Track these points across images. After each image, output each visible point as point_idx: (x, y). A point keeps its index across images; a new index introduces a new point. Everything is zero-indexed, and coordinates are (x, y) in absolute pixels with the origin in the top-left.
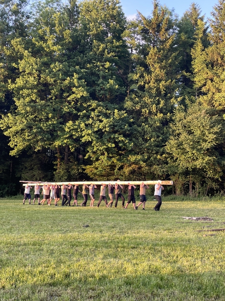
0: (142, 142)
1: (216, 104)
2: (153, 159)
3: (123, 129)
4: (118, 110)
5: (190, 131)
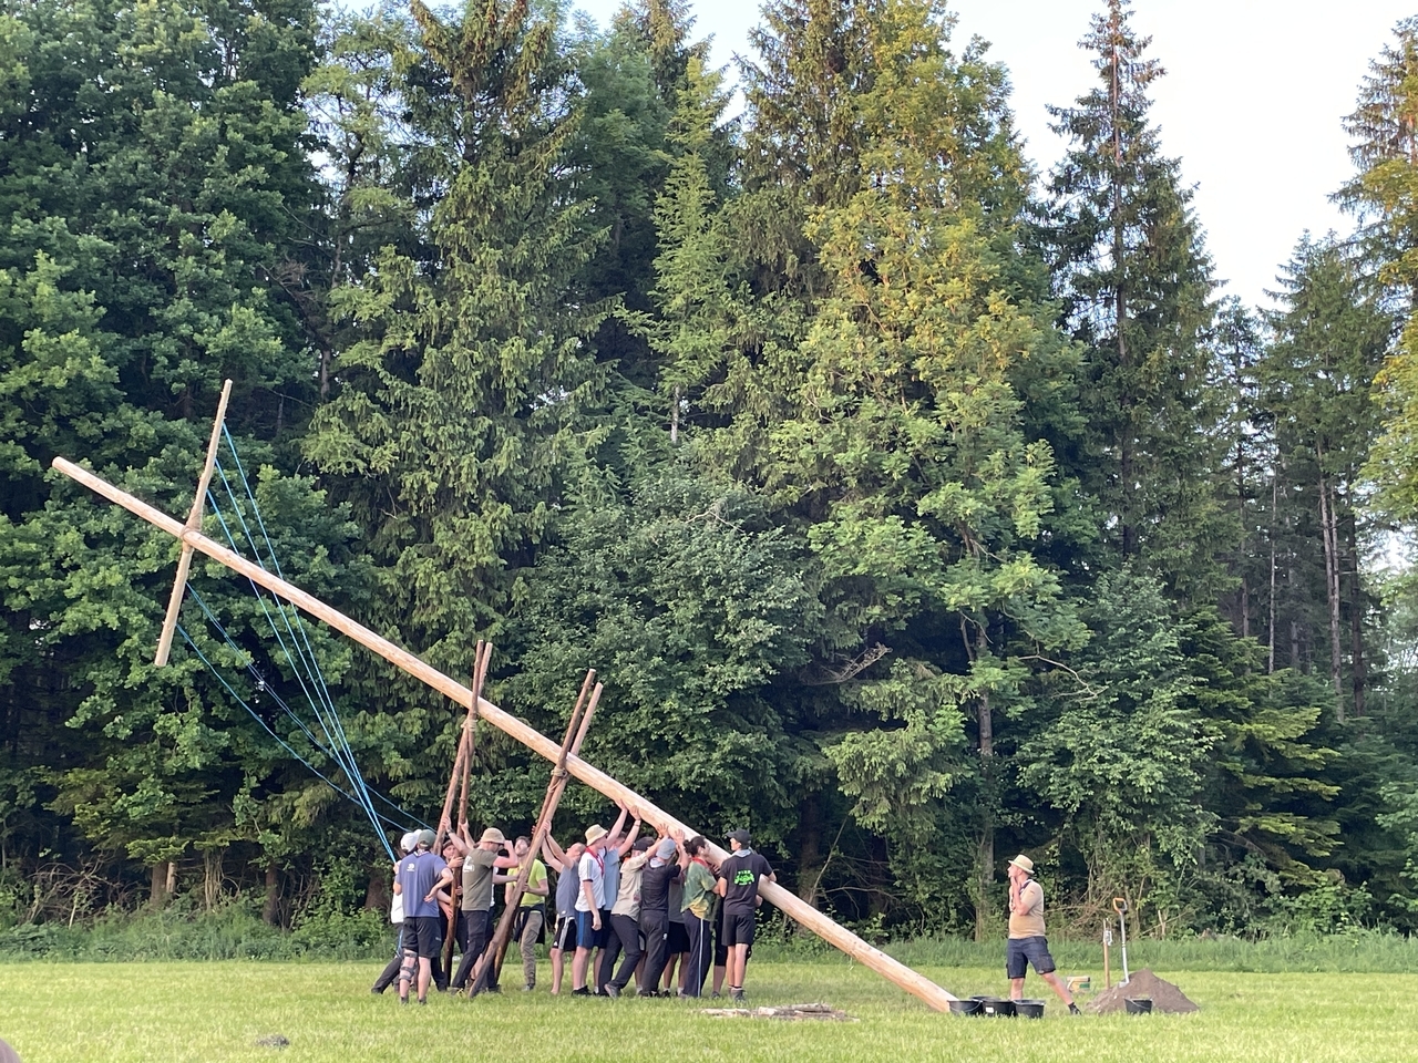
1: (774, 474)
2: (453, 741)
3: (296, 572)
4: (277, 472)
5: (647, 601)
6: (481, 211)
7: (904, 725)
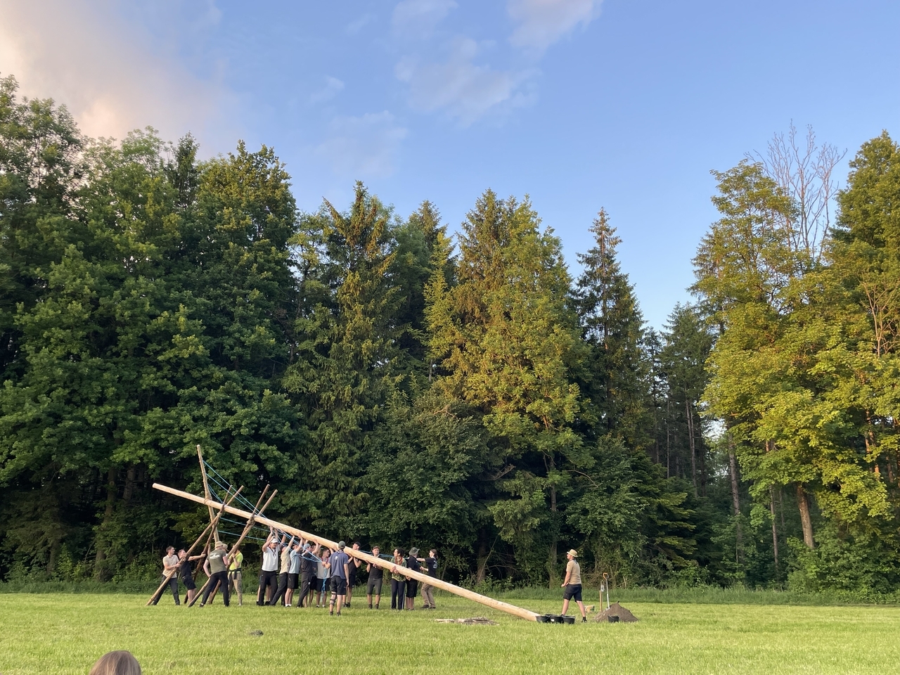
0: (317, 463)
1: (469, 395)
2: (338, 503)
3: (277, 433)
4: (271, 392)
5: (418, 445)
6: (356, 290)
7: (521, 498)
